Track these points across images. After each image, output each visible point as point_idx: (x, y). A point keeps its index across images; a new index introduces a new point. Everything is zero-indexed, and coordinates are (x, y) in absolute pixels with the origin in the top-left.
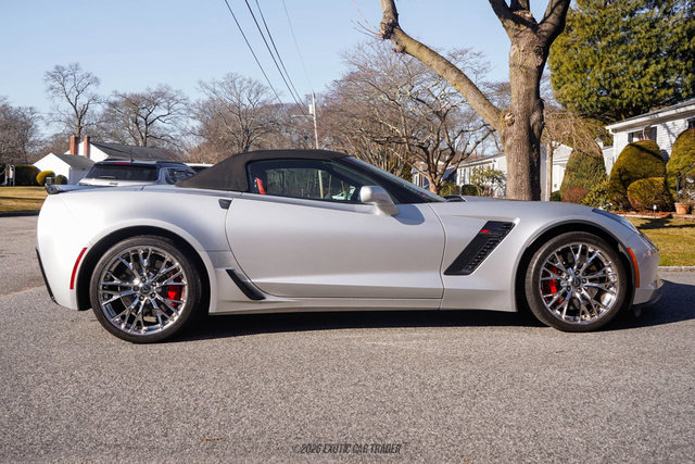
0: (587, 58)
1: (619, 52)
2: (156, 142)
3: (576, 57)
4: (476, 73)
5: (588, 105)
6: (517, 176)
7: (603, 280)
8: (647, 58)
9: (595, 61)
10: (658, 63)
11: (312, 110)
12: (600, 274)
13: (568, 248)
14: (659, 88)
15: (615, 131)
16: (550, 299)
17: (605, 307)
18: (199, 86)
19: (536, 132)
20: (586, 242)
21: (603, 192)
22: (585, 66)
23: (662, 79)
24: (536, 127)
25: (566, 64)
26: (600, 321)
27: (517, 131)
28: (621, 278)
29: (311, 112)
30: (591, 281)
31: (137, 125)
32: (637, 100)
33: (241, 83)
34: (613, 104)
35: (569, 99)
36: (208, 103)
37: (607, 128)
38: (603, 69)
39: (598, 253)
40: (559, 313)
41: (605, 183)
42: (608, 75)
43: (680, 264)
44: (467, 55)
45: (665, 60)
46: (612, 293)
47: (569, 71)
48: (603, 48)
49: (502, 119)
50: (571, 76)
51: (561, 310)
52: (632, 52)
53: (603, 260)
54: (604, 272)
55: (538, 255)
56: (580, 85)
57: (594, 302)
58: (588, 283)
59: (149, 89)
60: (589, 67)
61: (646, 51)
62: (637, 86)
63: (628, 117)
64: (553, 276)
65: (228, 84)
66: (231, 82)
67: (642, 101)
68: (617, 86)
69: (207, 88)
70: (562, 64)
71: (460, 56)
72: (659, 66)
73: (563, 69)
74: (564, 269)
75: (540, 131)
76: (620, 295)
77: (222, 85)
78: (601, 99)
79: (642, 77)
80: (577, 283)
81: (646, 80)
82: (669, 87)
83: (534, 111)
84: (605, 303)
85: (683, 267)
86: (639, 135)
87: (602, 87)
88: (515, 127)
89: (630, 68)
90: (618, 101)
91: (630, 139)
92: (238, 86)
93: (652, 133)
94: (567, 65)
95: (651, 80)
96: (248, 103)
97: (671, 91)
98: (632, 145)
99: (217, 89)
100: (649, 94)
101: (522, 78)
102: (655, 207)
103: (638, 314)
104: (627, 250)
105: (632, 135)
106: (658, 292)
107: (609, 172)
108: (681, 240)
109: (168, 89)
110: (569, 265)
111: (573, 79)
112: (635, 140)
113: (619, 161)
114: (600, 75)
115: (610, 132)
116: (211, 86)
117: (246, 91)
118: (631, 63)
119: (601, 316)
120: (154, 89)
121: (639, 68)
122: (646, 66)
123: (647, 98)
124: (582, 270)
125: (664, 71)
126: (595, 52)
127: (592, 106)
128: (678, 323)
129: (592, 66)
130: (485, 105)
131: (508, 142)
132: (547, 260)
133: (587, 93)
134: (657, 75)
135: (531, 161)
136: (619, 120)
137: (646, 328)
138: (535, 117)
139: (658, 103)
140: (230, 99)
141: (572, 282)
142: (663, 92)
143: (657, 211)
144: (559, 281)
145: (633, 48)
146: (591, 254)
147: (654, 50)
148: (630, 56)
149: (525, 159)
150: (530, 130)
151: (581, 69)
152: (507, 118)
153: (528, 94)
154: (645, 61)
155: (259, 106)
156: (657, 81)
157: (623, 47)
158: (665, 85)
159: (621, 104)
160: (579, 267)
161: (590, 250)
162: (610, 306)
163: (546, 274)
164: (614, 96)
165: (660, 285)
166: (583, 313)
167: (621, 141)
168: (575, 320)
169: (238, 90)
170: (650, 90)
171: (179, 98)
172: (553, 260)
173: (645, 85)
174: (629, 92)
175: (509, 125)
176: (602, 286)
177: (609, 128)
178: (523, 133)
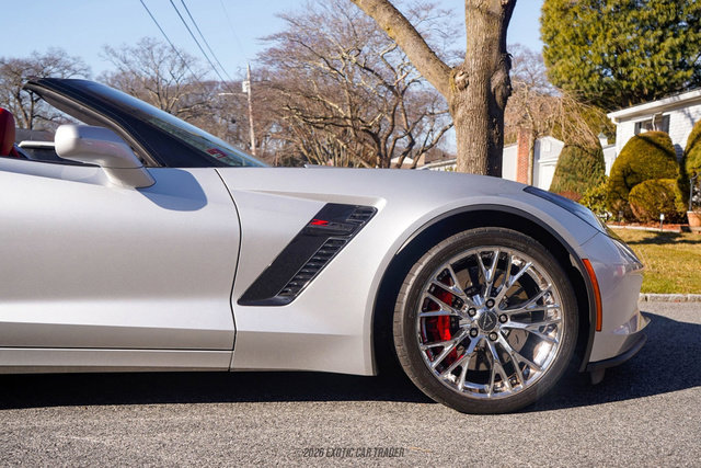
0: (589, 26)
1: (628, 20)
2: (46, 123)
3: (575, 24)
4: (445, 36)
5: (588, 87)
6: (470, 162)
7: (538, 316)
8: (663, 28)
9: (598, 29)
10: (675, 36)
11: (246, 88)
12: (531, 306)
13: (474, 256)
14: (675, 68)
15: (620, 120)
16: (437, 351)
17: (539, 367)
18: (103, 53)
19: (498, 99)
20: (508, 246)
21: (600, 198)
22: (586, 36)
23: (679, 57)
24: (498, 94)
25: (562, 33)
26: (527, 393)
27: (471, 99)
28: (568, 315)
29: (245, 90)
30: (516, 318)
31: (20, 101)
32: (648, 83)
33: (161, 51)
34: (619, 87)
35: (564, 78)
36: (118, 76)
37: (609, 116)
38: (608, 41)
39: (529, 266)
40: (452, 378)
41: (603, 186)
42: (614, 48)
43: (684, 291)
44: (433, 13)
45: (685, 32)
46: (552, 342)
47: (565, 43)
48: (609, 14)
49: (451, 79)
50: (568, 49)
51: (457, 372)
52: (644, 20)
53: (538, 280)
54: (540, 302)
55: (417, 270)
56: (579, 61)
57: (517, 359)
58: (509, 324)
59: (35, 53)
60: (590, 38)
61: (662, 19)
62: (649, 64)
63: (637, 102)
64: (444, 310)
65: (143, 52)
66: (147, 49)
67: (654, 84)
68: (624, 64)
69: (115, 55)
70: (557, 32)
71: (423, 13)
72: (677, 41)
73: (559, 39)
74: (464, 297)
75: (505, 100)
76: (564, 345)
77: (135, 52)
78: (605, 79)
79: (656, 52)
80: (489, 322)
81: (660, 57)
82: (688, 68)
83: (496, 70)
84: (537, 360)
85: (689, 296)
86: (649, 126)
87: (606, 65)
88: (468, 92)
89: (642, 40)
90: (625, 83)
91: (637, 131)
92: (156, 55)
93: (664, 122)
94: (564, 35)
95: (666, 57)
96: (169, 78)
97: (690, 73)
98: (638, 137)
99: (129, 57)
100: (663, 75)
101: (481, 22)
102: (662, 217)
103: (597, 379)
104: (583, 262)
105: (639, 125)
106: (637, 338)
107: (608, 172)
108: (690, 257)
109: (63, 55)
110: (477, 288)
111: (570, 53)
112: (643, 131)
113: (620, 157)
114: (604, 49)
115: (613, 121)
116: (120, 53)
117: (168, 62)
118: (643, 35)
119: (530, 382)
120: (43, 53)
121: (652, 42)
122: (662, 39)
123: (662, 81)
124: (498, 299)
125: (683, 47)
126: (599, 19)
127: (592, 89)
128: (669, 394)
129: (595, 36)
130: (428, 59)
131: (460, 113)
132: (434, 279)
133: (587, 71)
134: (673, 51)
135: (490, 140)
136: (625, 106)
137: (611, 406)
138: (498, 78)
139: (673, 88)
140: (147, 73)
141: (481, 321)
142: (681, 73)
143: (666, 222)
144: (458, 319)
145: (645, 15)
146: (515, 270)
147: (672, 18)
148: (642, 26)
149: (481, 139)
150: (490, 96)
151: (580, 39)
152: (458, 78)
153: (489, 45)
154: (660, 33)
155: (185, 83)
156: (674, 58)
157: (634, 13)
158: (682, 65)
159: (629, 87)
160: (494, 293)
161: (516, 262)
162: (546, 366)
163: (430, 306)
164: (620, 77)
165: (642, 324)
166: (498, 378)
167: (626, 132)
168: (482, 391)
169: (157, 61)
170: (665, 69)
171: (77, 67)
172: (446, 278)
173: (660, 64)
174: (640, 71)
175: (461, 89)
176: (534, 328)
177: (612, 116)
178: (480, 100)
